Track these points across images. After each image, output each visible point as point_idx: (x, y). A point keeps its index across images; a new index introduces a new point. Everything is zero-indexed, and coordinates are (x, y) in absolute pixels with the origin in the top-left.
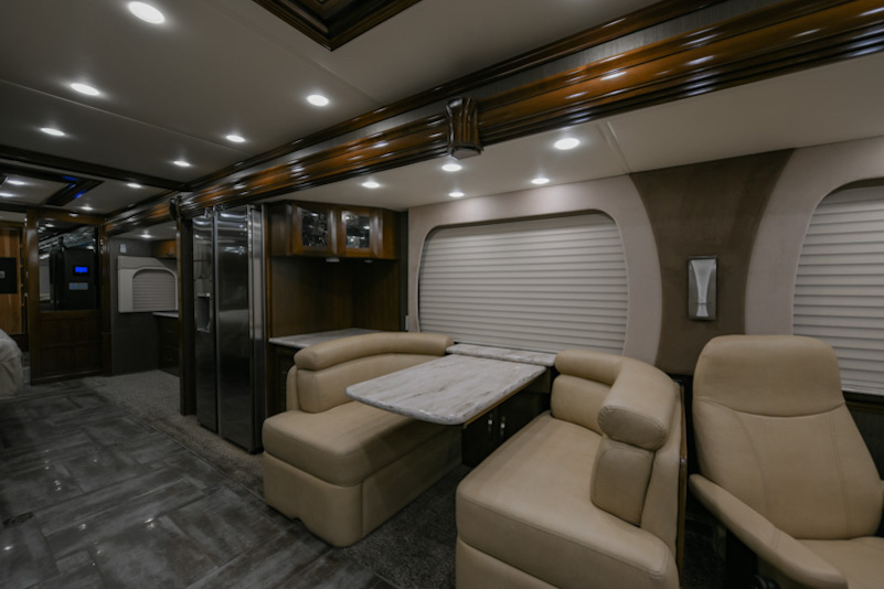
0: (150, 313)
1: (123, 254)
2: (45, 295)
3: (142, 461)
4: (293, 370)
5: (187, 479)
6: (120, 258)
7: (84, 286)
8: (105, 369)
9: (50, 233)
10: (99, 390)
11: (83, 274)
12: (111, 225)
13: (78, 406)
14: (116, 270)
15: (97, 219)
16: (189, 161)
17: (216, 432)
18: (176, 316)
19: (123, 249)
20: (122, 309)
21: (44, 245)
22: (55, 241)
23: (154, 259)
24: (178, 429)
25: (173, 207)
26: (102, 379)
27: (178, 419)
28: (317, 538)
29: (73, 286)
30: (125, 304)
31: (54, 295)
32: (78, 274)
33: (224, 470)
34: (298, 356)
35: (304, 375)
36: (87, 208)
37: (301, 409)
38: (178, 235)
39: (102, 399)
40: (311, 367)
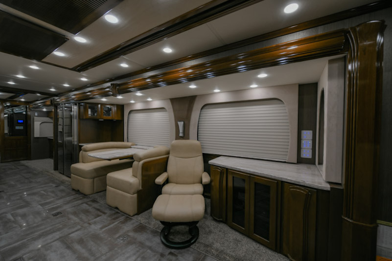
0: (46, 138)
1: (36, 116)
2: (6, 131)
3: (38, 181)
4: (81, 151)
5: (51, 184)
6: (35, 118)
7: (22, 128)
8: (29, 158)
9: (8, 107)
10: (26, 164)
11: (21, 123)
12: (32, 106)
13: (18, 168)
14: (33, 122)
15: (26, 103)
16: (55, 89)
17: (63, 174)
18: (52, 138)
19: (36, 114)
20: (35, 136)
21: (6, 111)
22: (10, 109)
23: (48, 118)
24: (52, 174)
25: (51, 101)
26: (27, 161)
27: (53, 171)
28: (82, 194)
29: (17, 128)
30: (37, 134)
31: (10, 131)
32: (19, 123)
33: (63, 182)
34: (82, 147)
35: (84, 153)
36: (23, 100)
37: (83, 162)
38: (53, 110)
39: (27, 166)
40: (86, 151)
